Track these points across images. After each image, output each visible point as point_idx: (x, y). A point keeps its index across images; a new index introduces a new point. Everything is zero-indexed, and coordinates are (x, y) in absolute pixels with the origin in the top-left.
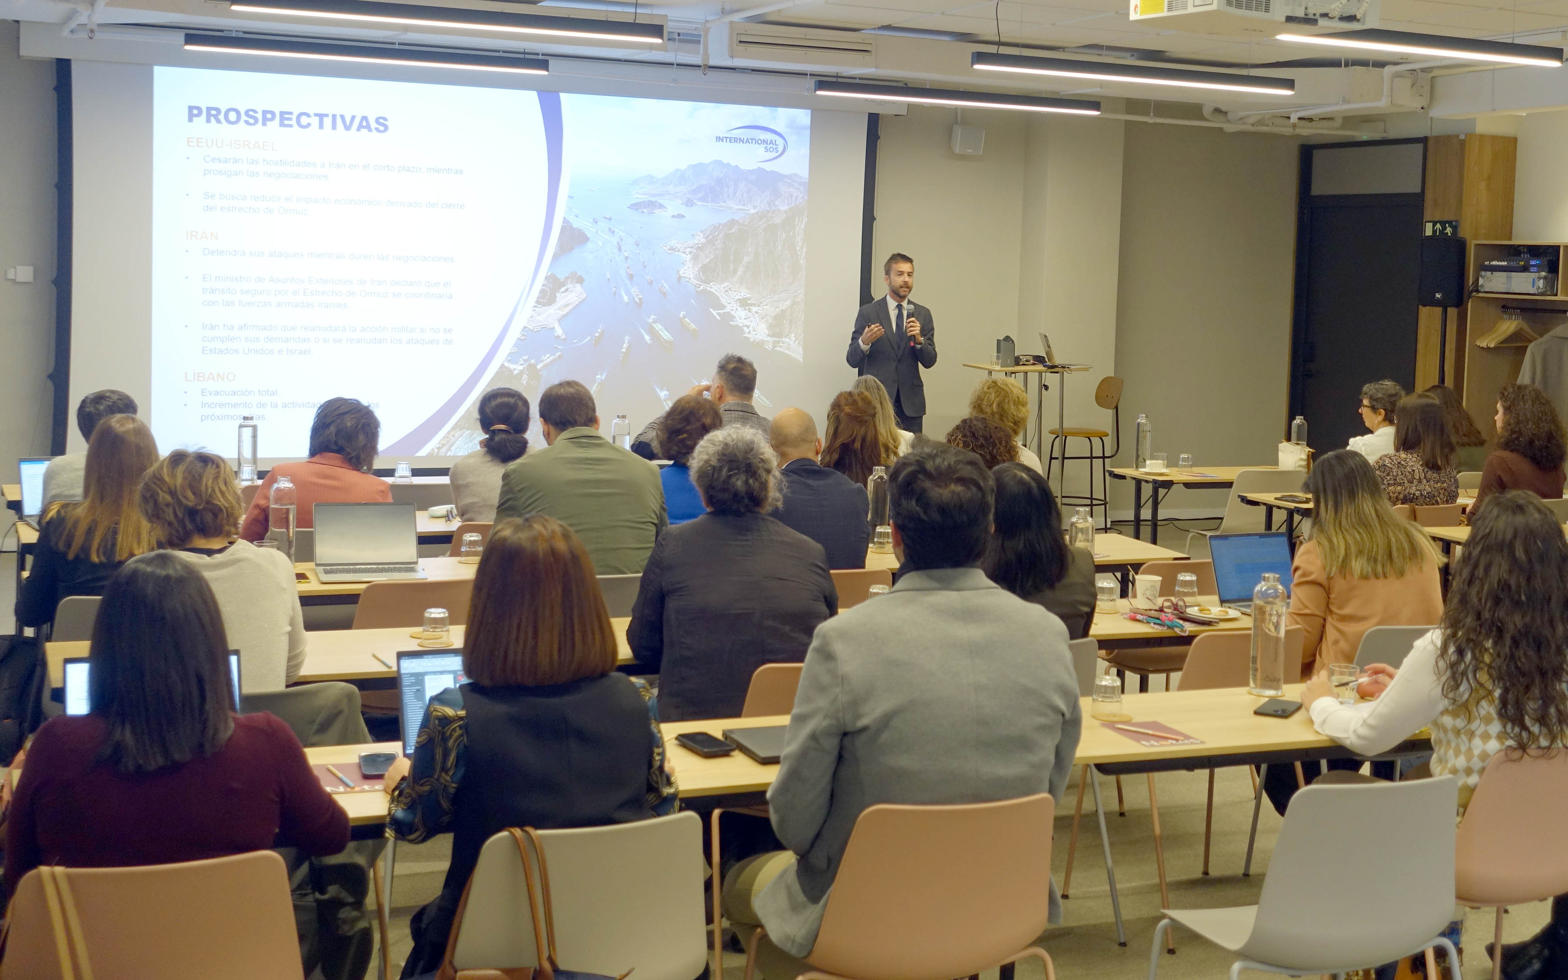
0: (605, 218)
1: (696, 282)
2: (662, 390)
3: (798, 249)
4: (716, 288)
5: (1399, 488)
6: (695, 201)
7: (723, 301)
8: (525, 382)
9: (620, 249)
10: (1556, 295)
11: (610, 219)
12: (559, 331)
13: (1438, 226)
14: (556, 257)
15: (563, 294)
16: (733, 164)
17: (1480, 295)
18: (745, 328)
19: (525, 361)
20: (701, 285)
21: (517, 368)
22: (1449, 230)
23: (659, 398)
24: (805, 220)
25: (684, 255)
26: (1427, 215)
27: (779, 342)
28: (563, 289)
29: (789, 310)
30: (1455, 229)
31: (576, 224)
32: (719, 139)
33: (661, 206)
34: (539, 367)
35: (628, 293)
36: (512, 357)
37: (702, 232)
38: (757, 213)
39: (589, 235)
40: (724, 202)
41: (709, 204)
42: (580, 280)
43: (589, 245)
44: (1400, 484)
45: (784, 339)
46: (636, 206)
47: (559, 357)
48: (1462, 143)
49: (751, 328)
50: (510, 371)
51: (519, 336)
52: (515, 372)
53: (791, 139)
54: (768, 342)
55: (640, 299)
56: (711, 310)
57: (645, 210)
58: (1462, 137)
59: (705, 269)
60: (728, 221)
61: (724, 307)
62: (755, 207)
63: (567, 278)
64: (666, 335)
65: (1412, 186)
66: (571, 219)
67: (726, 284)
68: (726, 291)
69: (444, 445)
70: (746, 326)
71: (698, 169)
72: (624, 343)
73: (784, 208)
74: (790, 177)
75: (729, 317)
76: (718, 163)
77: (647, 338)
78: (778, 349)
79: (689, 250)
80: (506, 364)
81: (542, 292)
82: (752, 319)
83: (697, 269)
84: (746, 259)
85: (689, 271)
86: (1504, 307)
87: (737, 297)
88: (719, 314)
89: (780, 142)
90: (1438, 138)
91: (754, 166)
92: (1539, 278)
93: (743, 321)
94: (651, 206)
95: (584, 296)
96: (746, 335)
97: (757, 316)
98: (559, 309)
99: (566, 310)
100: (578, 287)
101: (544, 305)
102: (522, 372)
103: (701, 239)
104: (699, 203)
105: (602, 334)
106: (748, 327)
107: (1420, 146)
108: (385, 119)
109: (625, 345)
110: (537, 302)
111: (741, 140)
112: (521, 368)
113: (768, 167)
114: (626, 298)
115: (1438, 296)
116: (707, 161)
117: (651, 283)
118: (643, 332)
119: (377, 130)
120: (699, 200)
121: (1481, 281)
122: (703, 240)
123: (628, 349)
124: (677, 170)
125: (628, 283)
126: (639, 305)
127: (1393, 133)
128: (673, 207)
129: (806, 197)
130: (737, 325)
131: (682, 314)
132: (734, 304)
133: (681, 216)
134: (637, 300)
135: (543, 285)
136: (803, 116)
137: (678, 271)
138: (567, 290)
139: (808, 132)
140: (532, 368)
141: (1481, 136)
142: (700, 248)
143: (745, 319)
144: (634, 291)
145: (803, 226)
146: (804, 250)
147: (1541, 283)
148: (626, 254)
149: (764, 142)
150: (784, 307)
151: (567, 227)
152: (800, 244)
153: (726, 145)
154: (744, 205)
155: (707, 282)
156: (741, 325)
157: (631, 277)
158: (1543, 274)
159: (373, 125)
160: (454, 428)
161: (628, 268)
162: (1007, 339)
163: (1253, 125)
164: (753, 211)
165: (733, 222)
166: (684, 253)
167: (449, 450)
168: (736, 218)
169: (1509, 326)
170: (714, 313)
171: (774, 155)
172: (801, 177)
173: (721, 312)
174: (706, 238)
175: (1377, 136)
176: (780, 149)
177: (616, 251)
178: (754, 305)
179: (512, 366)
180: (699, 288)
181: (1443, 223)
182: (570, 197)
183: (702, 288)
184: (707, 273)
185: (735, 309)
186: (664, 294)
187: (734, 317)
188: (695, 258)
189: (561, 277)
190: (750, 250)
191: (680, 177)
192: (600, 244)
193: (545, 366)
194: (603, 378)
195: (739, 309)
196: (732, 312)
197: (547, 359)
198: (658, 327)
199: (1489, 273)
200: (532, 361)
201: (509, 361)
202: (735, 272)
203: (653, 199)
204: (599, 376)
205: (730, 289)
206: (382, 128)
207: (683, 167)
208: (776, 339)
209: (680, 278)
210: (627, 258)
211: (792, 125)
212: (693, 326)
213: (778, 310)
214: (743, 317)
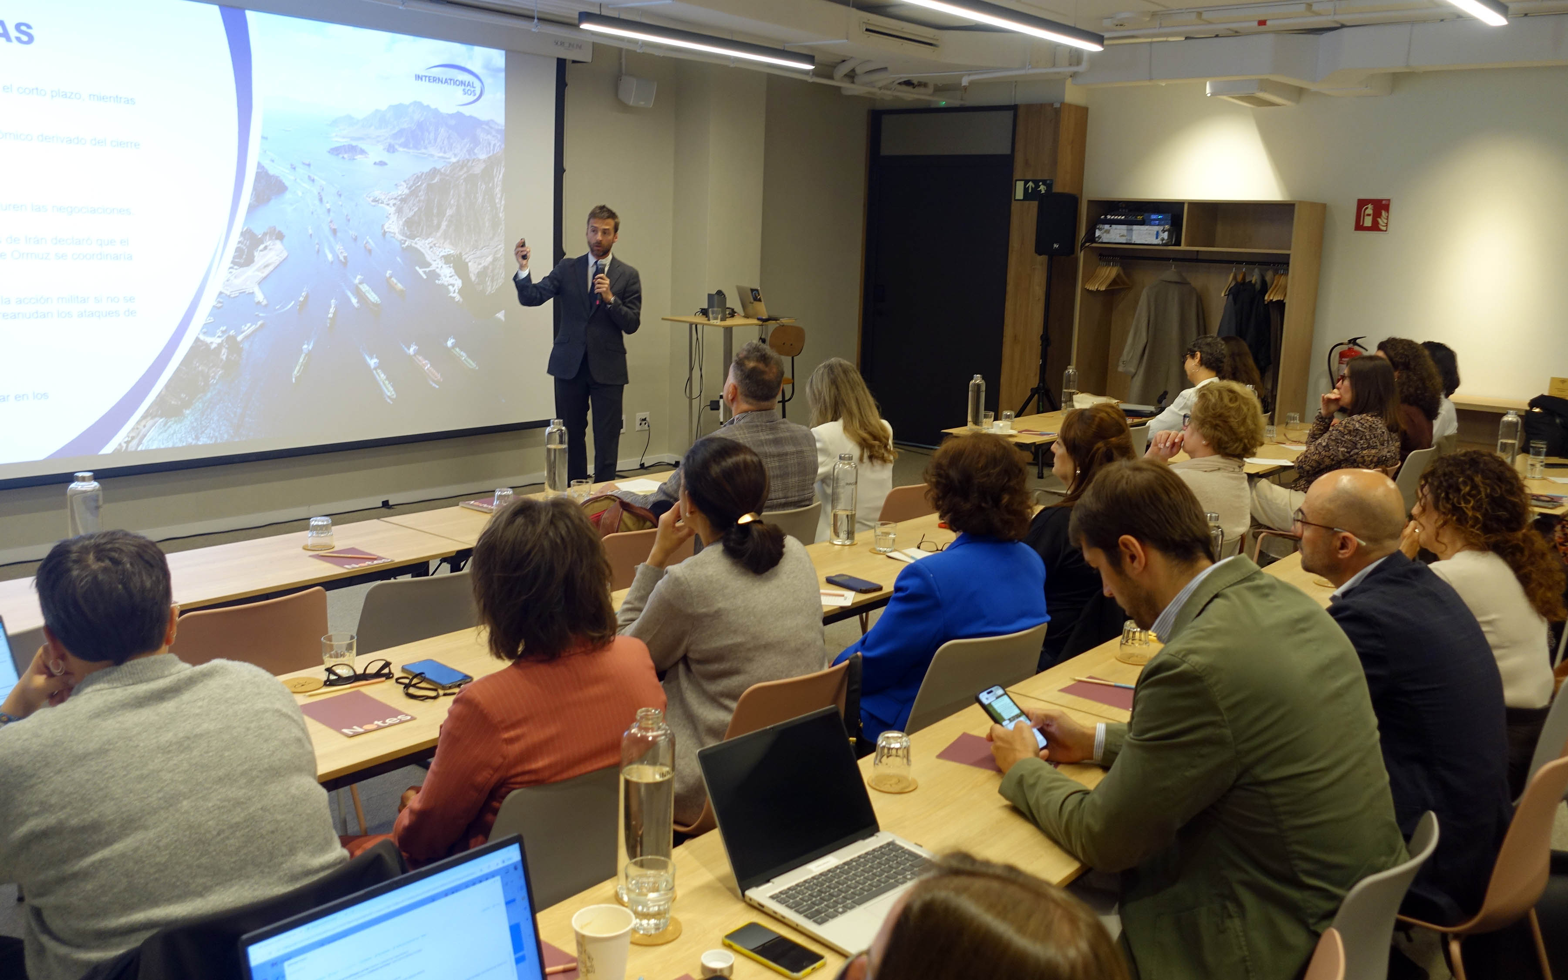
0: (304, 164)
1: (400, 237)
2: (372, 358)
3: (497, 201)
4: (421, 244)
6: (397, 147)
7: (429, 259)
8: (224, 357)
9: (321, 200)
10: (1180, 245)
11: (309, 165)
12: (260, 297)
13: (1030, 184)
14: (252, 209)
15: (262, 253)
16: (433, 107)
17: (1094, 245)
18: (450, 287)
19: (223, 332)
20: (406, 241)
21: (214, 341)
22: (1042, 188)
23: (368, 366)
24: (503, 170)
25: (388, 208)
26: (1017, 174)
28: (262, 247)
29: (490, 267)
30: (1049, 186)
31: (273, 170)
32: (418, 77)
33: (363, 152)
34: (239, 338)
35: (332, 251)
36: (209, 329)
37: (405, 181)
38: (458, 162)
39: (287, 183)
40: (426, 148)
41: (411, 151)
42: (280, 236)
43: (288, 196)
46: (336, 151)
47: (262, 326)
48: (1057, 112)
49: (457, 287)
50: (207, 346)
51: (215, 303)
52: (213, 346)
53: (488, 81)
55: (345, 258)
56: (417, 268)
57: (346, 156)
58: (1057, 105)
59: (409, 223)
60: (431, 170)
61: (429, 265)
62: (455, 155)
63: (265, 234)
64: (373, 297)
65: (1003, 149)
66: (266, 163)
67: (430, 240)
68: (431, 247)
69: (133, 438)
70: (451, 285)
71: (399, 110)
72: (330, 306)
73: (483, 156)
74: (487, 123)
75: (434, 275)
76: (418, 104)
77: (354, 301)
79: (392, 202)
80: (202, 337)
81: (238, 250)
83: (401, 223)
84: (449, 212)
85: (394, 226)
86: (1100, 255)
87: (442, 254)
88: (425, 272)
89: (477, 84)
90: (1030, 107)
91: (453, 110)
92: (1164, 231)
93: (448, 279)
94: (350, 151)
95: (285, 254)
96: (451, 294)
98: (258, 270)
99: (267, 271)
100: (278, 245)
101: (241, 266)
102: (220, 346)
103: (403, 190)
104: (401, 149)
105: (307, 297)
107: (1009, 114)
108: (29, 27)
109: (332, 310)
110: (233, 262)
111: (439, 80)
112: (219, 341)
113: (467, 111)
114: (330, 257)
115: (1056, 246)
116: (407, 102)
117: (355, 239)
118: (349, 294)
119: (18, 39)
120: (401, 145)
121: (1098, 233)
122: (407, 191)
123: (335, 314)
124: (377, 111)
125: (332, 239)
126: (345, 264)
127: (970, 102)
128: (375, 152)
129: (503, 146)
130: (443, 284)
131: (389, 272)
132: (438, 261)
133: (382, 164)
134: (342, 258)
135: (239, 242)
136: (498, 57)
137: (383, 226)
138: (266, 248)
139: (503, 75)
140: (231, 342)
141: (1070, 105)
142: (404, 200)
143: (450, 277)
144: (338, 248)
145: (501, 176)
146: (503, 202)
147: (1165, 235)
148: (328, 206)
149: (462, 83)
150: (486, 264)
151: (262, 175)
152: (499, 196)
153: (425, 84)
154: (445, 152)
155: (412, 237)
156: (446, 284)
157: (334, 232)
158: (1167, 227)
159: (13, 33)
160: (144, 417)
161: (331, 222)
164: (454, 160)
165: (434, 172)
166: (388, 205)
167: (140, 443)
168: (438, 167)
169: (1109, 273)
170: (421, 271)
171: (472, 98)
172: (496, 123)
173: (427, 270)
174: (410, 188)
175: (956, 103)
176: (478, 93)
177: (317, 202)
179: (208, 340)
180: (404, 244)
181: (1036, 182)
182: (263, 138)
183: (407, 243)
184: (412, 227)
185: (440, 266)
186: (370, 251)
187: (439, 275)
188: (399, 211)
189: (259, 232)
190: (452, 202)
191: (380, 119)
192: (300, 194)
193: (247, 337)
194: (310, 348)
195: (444, 266)
196: (438, 270)
197: (248, 329)
198: (365, 288)
199: (1107, 227)
200: (232, 333)
201: (205, 333)
202: (438, 226)
203: (354, 144)
204: (305, 346)
205: (435, 244)
206: (25, 38)
207: (383, 107)
209: (385, 233)
210: (329, 210)
211: (487, 66)
212: (400, 286)
213: (480, 267)
214: (448, 275)
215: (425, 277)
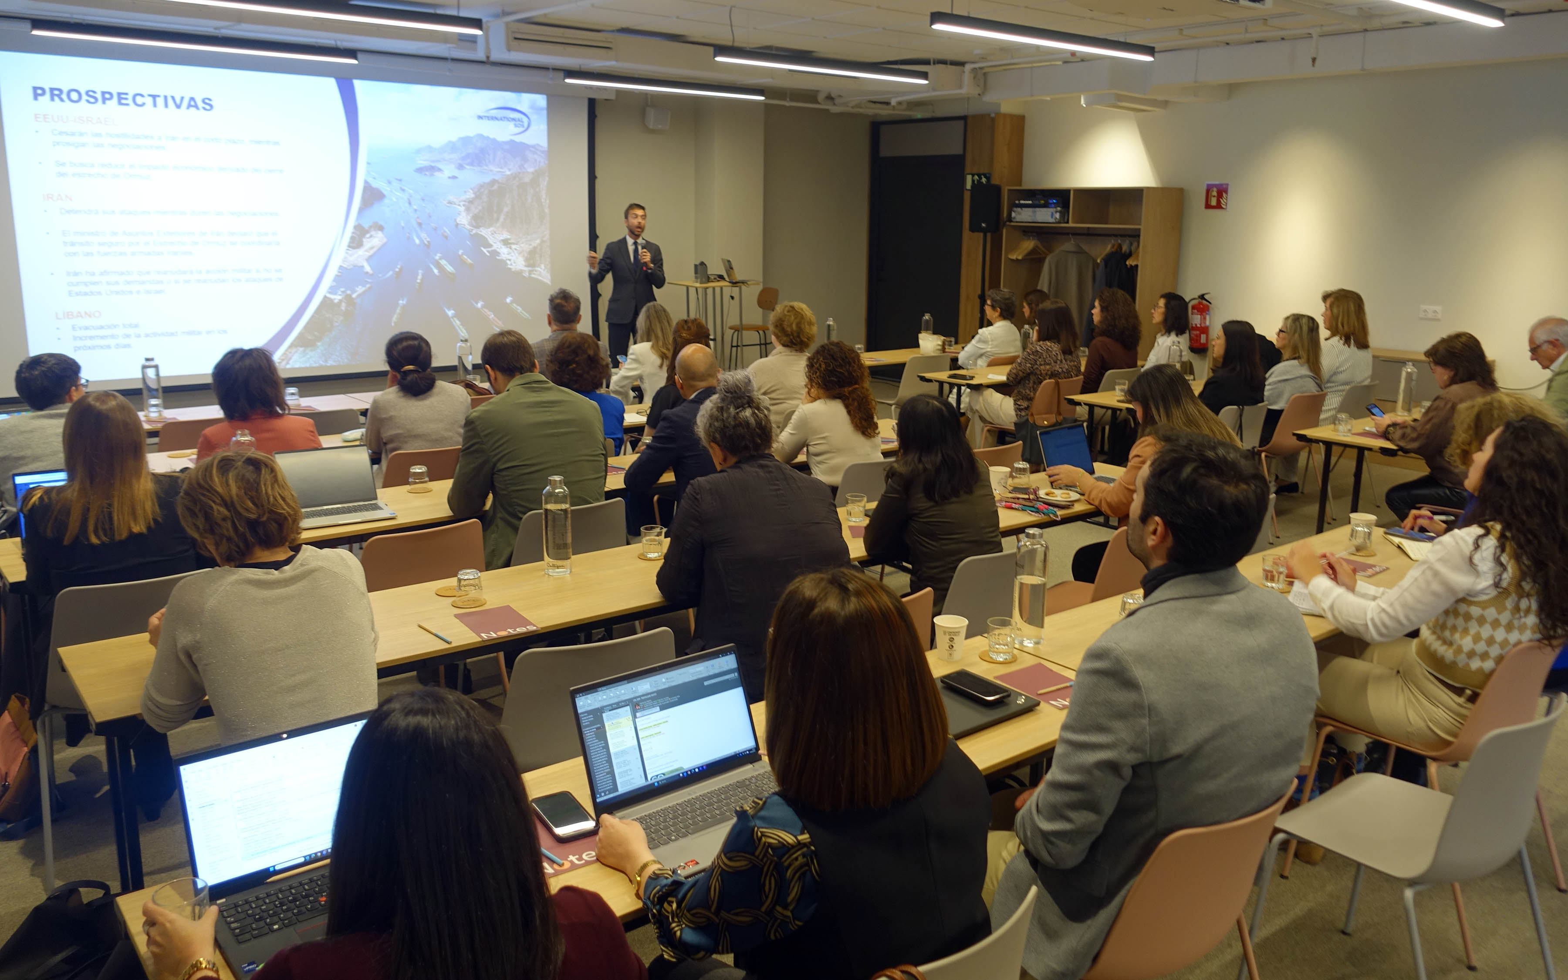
0: (397, 179)
1: (469, 227)
2: (449, 309)
3: (543, 200)
4: (484, 232)
5: (1048, 367)
6: (465, 165)
7: (491, 242)
8: (343, 308)
9: (410, 203)
10: (1068, 222)
11: (400, 180)
12: (368, 269)
13: (976, 177)
14: (361, 211)
15: (368, 240)
16: (491, 136)
17: (1012, 224)
18: (508, 262)
19: (342, 292)
21: (337, 298)
22: (984, 180)
23: (447, 316)
24: (547, 179)
25: (459, 207)
26: (968, 169)
27: (533, 271)
28: (368, 236)
29: (539, 247)
30: (988, 179)
31: (375, 184)
32: (480, 117)
33: (440, 170)
34: (354, 296)
35: (419, 237)
36: (333, 290)
37: (472, 189)
38: (512, 174)
39: (385, 193)
40: (487, 165)
41: (475, 168)
42: (381, 228)
43: (386, 201)
44: (1048, 364)
45: (537, 269)
46: (420, 170)
47: (370, 288)
48: (993, 120)
49: (512, 261)
50: (332, 300)
51: (337, 273)
52: (336, 301)
53: (533, 117)
54: (525, 271)
55: (428, 242)
56: (482, 249)
57: (427, 173)
58: (993, 115)
59: (476, 218)
60: (491, 181)
61: (491, 246)
62: (509, 170)
63: (370, 227)
64: (450, 268)
65: (957, 150)
66: (370, 180)
67: (492, 229)
68: (493, 234)
71: (466, 141)
72: (418, 275)
73: (531, 170)
74: (534, 147)
75: (495, 253)
76: (481, 136)
77: (436, 271)
78: (533, 276)
79: (462, 203)
80: (328, 295)
81: (352, 238)
82: (513, 254)
83: (469, 217)
84: (506, 209)
85: (464, 220)
86: (1024, 231)
87: (501, 238)
88: (488, 251)
89: (525, 120)
90: (974, 117)
91: (506, 138)
92: (1056, 212)
94: (431, 169)
95: (385, 240)
96: (509, 266)
97: (515, 251)
98: (366, 251)
99: (372, 252)
100: (380, 234)
101: (354, 248)
102: (341, 301)
103: (471, 195)
104: (468, 167)
105: (401, 269)
106: (510, 260)
107: (962, 122)
108: (210, 100)
109: (420, 277)
110: (349, 246)
111: (496, 119)
112: (340, 297)
113: (518, 139)
114: (417, 241)
115: (984, 225)
116: (471, 134)
117: (435, 229)
118: (432, 267)
119: (204, 109)
120: (468, 164)
121: (1013, 214)
122: (473, 196)
123: (422, 280)
124: (450, 142)
125: (418, 229)
126: (428, 246)
127: (939, 114)
128: (449, 170)
129: (546, 162)
131: (460, 252)
132: (498, 243)
133: (454, 177)
134: (426, 242)
135: (353, 233)
136: (541, 100)
137: (455, 220)
138: (371, 236)
139: (545, 112)
140: (348, 299)
141: (1005, 115)
142: (471, 202)
144: (424, 235)
145: (545, 183)
146: (548, 201)
147: (1058, 215)
148: (415, 207)
149: (514, 119)
150: (535, 245)
151: (368, 188)
152: (544, 197)
153: (485, 122)
154: (501, 168)
155: (478, 227)
157: (420, 224)
158: (1059, 209)
159: (200, 104)
161: (418, 218)
162: (702, 264)
163: (853, 107)
164: (508, 173)
165: (494, 182)
166: (459, 205)
167: (288, 363)
168: (496, 178)
169: (1028, 244)
170: (485, 250)
171: (521, 129)
172: (541, 147)
173: (489, 249)
174: (475, 194)
175: (928, 115)
176: (526, 125)
177: (407, 205)
178: (514, 244)
179: (332, 297)
181: (979, 175)
182: (368, 163)
183: (474, 231)
184: (477, 220)
186: (446, 237)
187: (499, 253)
188: (468, 209)
189: (366, 226)
190: (508, 202)
191: (452, 147)
192: (395, 200)
193: (359, 295)
194: (404, 302)
195: (503, 247)
196: (498, 250)
197: (360, 289)
198: (443, 262)
199: (1019, 209)
200: (349, 292)
201: (330, 293)
202: (498, 219)
203: (433, 164)
204: (401, 302)
205: (495, 232)
206: (208, 107)
207: (454, 139)
208: (530, 269)
209: (457, 225)
210: (416, 210)
211: (533, 107)
212: (469, 261)
213: (531, 247)
214: (506, 253)
215: (488, 254)
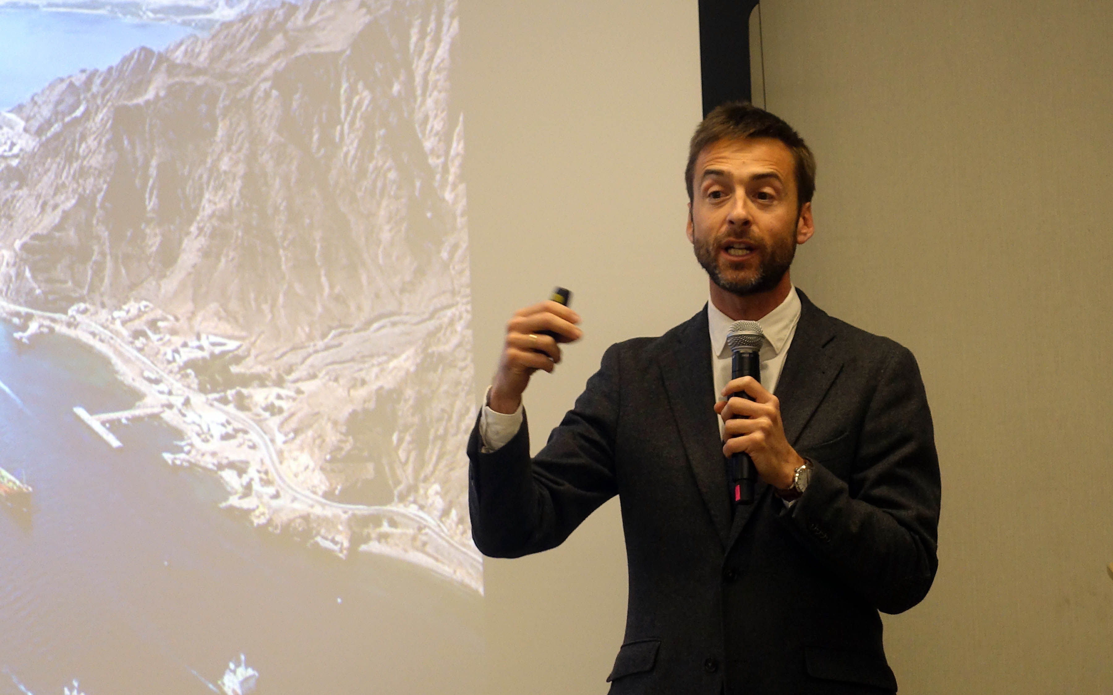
1: (6, 307)
3: (428, 145)
4: (92, 326)
7: (128, 374)
18: (229, 476)
20: (29, 317)
29: (409, 393)
37: (19, 109)
38: (245, 18)
45: (396, 508)
56: (81, 412)
59: (41, 254)
60: (126, 60)
67: (133, 307)
68: (137, 334)
70: (231, 465)
84: (212, 204)
87: (186, 355)
88: (114, 426)
93: (215, 445)
96: (234, 501)
103: (17, 139)
122: (29, 143)
130: (193, 465)
132: (173, 382)
142: (17, 175)
143: (226, 437)
145: (442, 52)
146: (457, 147)
150: (388, 382)
152: (437, 125)
155: (55, 302)
156: (209, 462)
164: (225, 12)
165: (143, 62)
170: (94, 422)
173: (123, 415)
174: (40, 132)
178: (261, 380)
180: (24, 328)
183: (33, 327)
184: (55, 267)
185: (178, 401)
190: (224, 165)
195: (198, 399)
196: (168, 416)
202: (168, 256)
205: (153, 324)
213: (361, 393)
214: (218, 431)
